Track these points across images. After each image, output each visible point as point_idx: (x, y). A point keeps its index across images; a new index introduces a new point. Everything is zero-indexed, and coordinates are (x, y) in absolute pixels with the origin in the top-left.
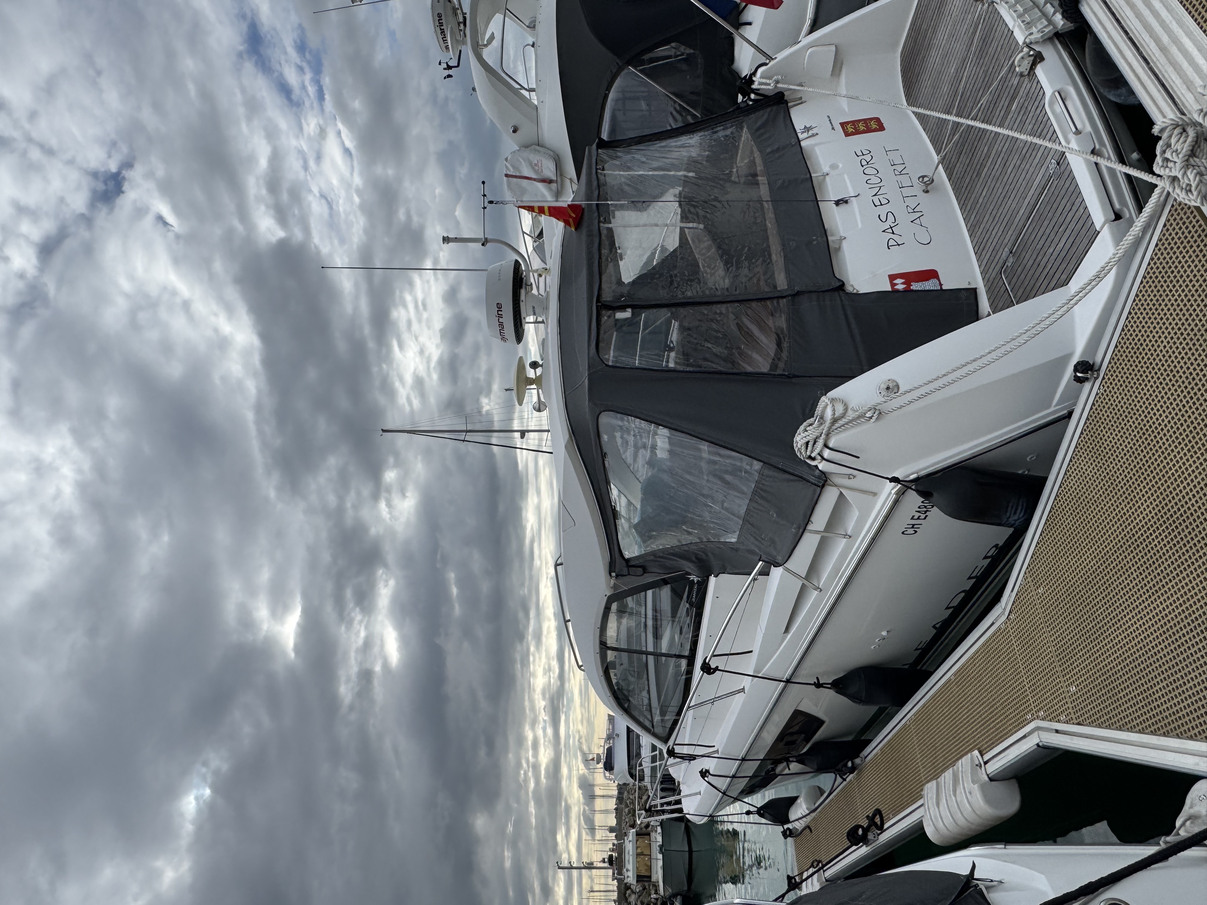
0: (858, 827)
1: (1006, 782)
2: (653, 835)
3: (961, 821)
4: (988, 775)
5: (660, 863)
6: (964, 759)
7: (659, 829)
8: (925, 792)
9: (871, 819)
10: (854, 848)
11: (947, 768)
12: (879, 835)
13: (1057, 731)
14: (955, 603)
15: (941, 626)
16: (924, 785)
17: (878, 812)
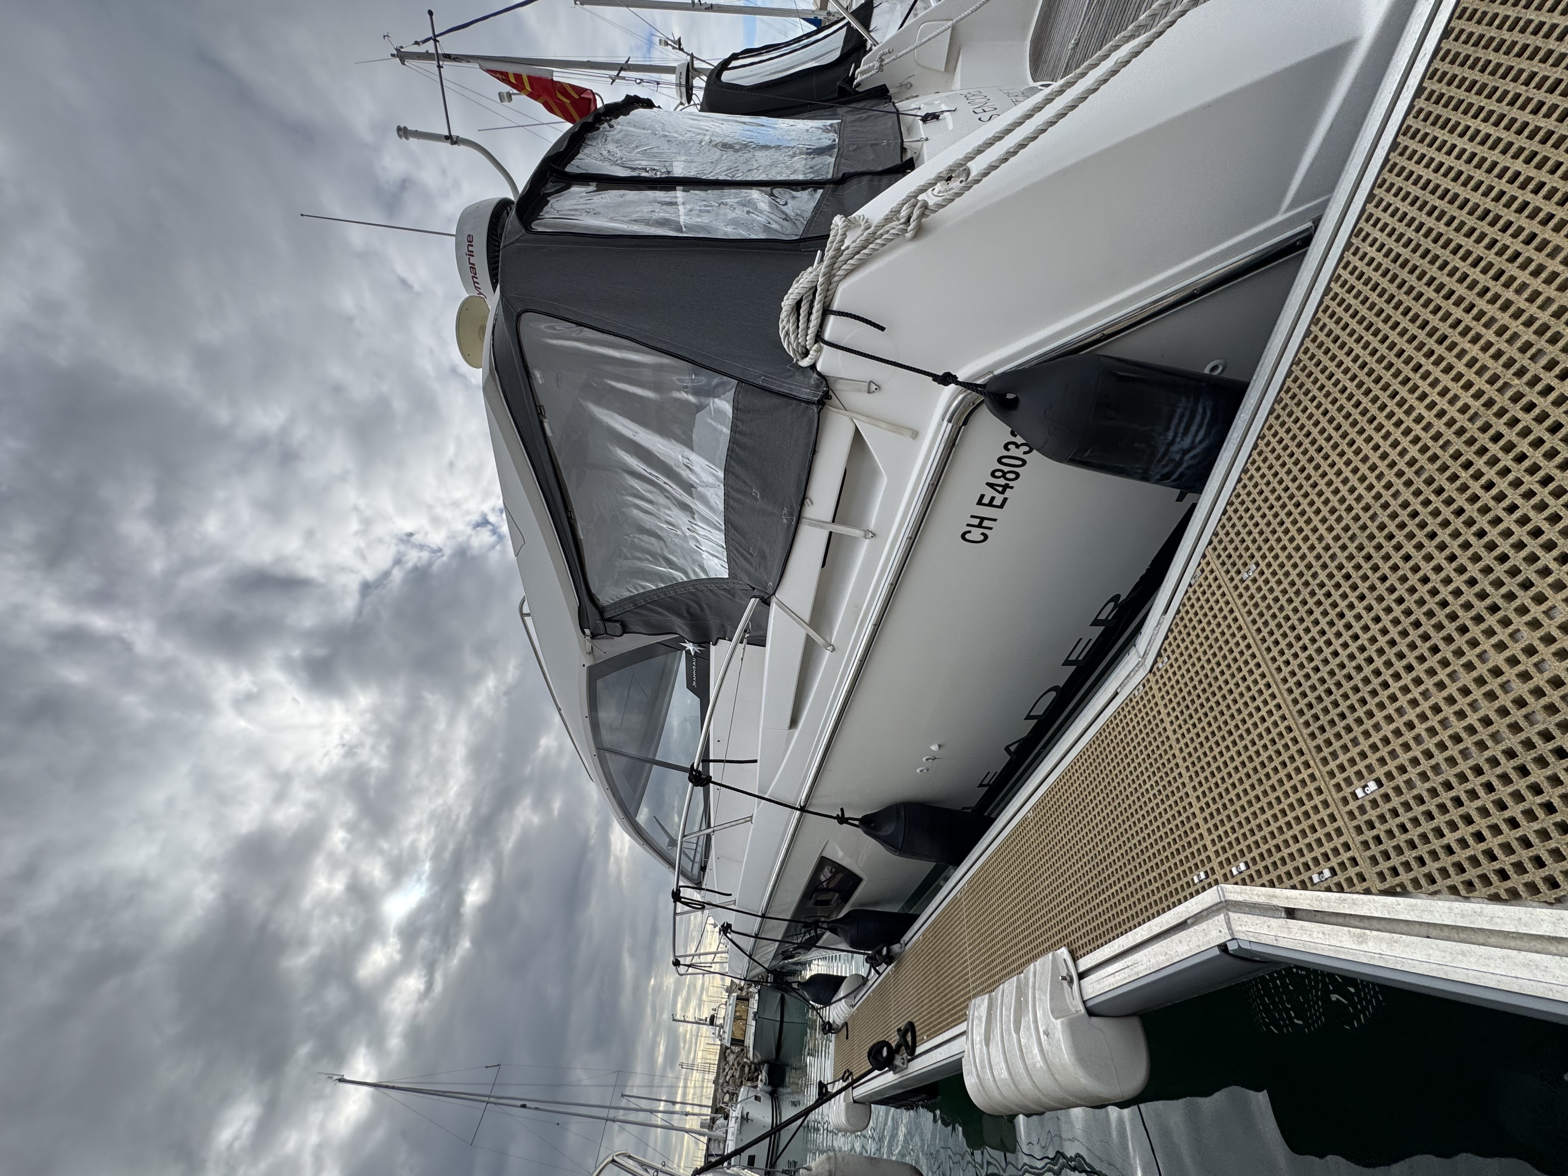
0: (886, 1044)
1: (1122, 1020)
2: (751, 1000)
3: (1026, 1085)
4: (1084, 1002)
5: (753, 1030)
6: (1039, 962)
7: (757, 996)
8: (970, 1012)
9: (902, 1033)
10: (876, 1072)
11: (1009, 975)
12: (909, 1061)
13: (1291, 913)
14: (1040, 710)
15: (1017, 748)
16: (970, 999)
17: (911, 1027)
